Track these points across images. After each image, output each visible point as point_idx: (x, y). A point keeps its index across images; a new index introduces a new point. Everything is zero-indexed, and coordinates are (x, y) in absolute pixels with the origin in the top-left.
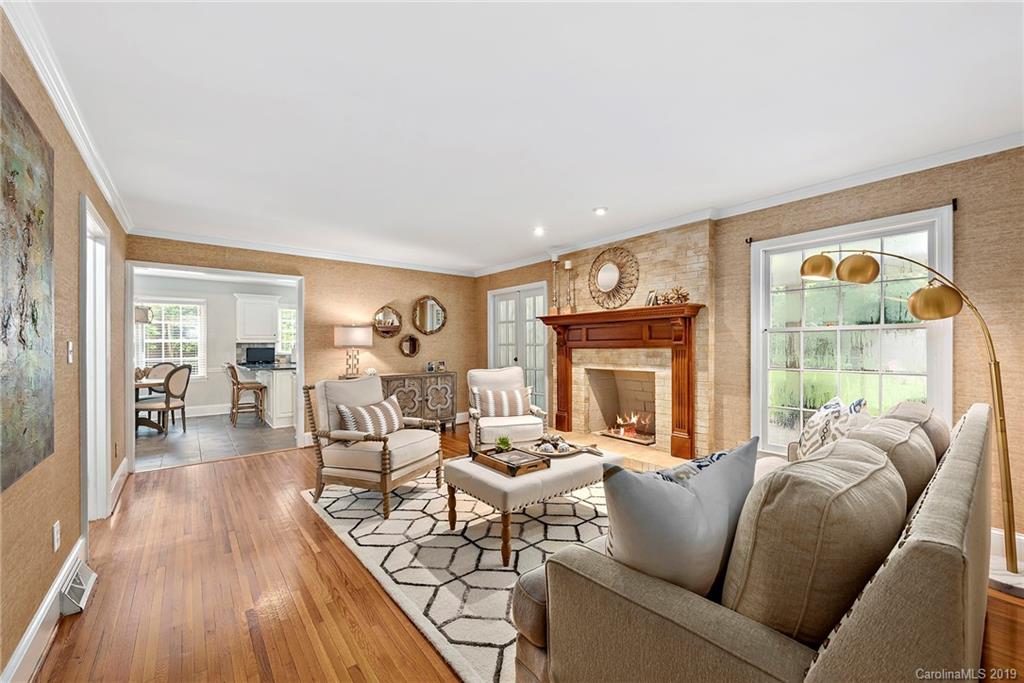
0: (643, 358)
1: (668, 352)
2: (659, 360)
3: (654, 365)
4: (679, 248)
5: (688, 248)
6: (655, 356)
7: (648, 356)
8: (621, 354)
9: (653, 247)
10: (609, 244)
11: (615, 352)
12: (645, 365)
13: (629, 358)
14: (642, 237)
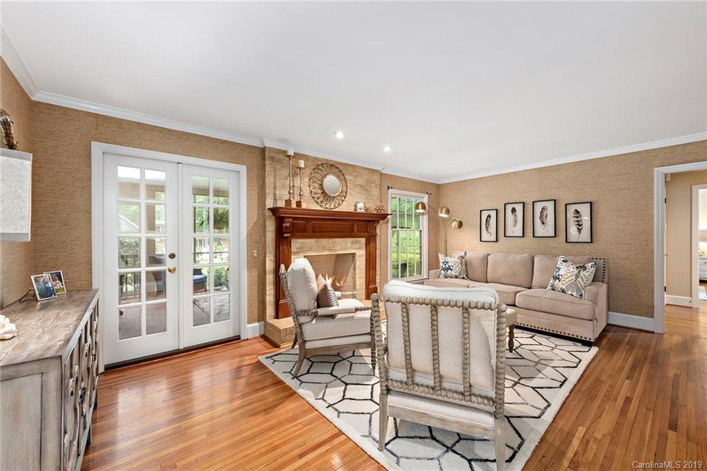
0: (349, 244)
1: (363, 240)
2: (358, 245)
3: (355, 249)
4: (368, 180)
5: (372, 182)
6: (356, 243)
7: (352, 243)
8: (336, 242)
9: (355, 174)
10: (327, 160)
11: (331, 241)
12: (351, 248)
13: (341, 245)
14: (349, 165)
